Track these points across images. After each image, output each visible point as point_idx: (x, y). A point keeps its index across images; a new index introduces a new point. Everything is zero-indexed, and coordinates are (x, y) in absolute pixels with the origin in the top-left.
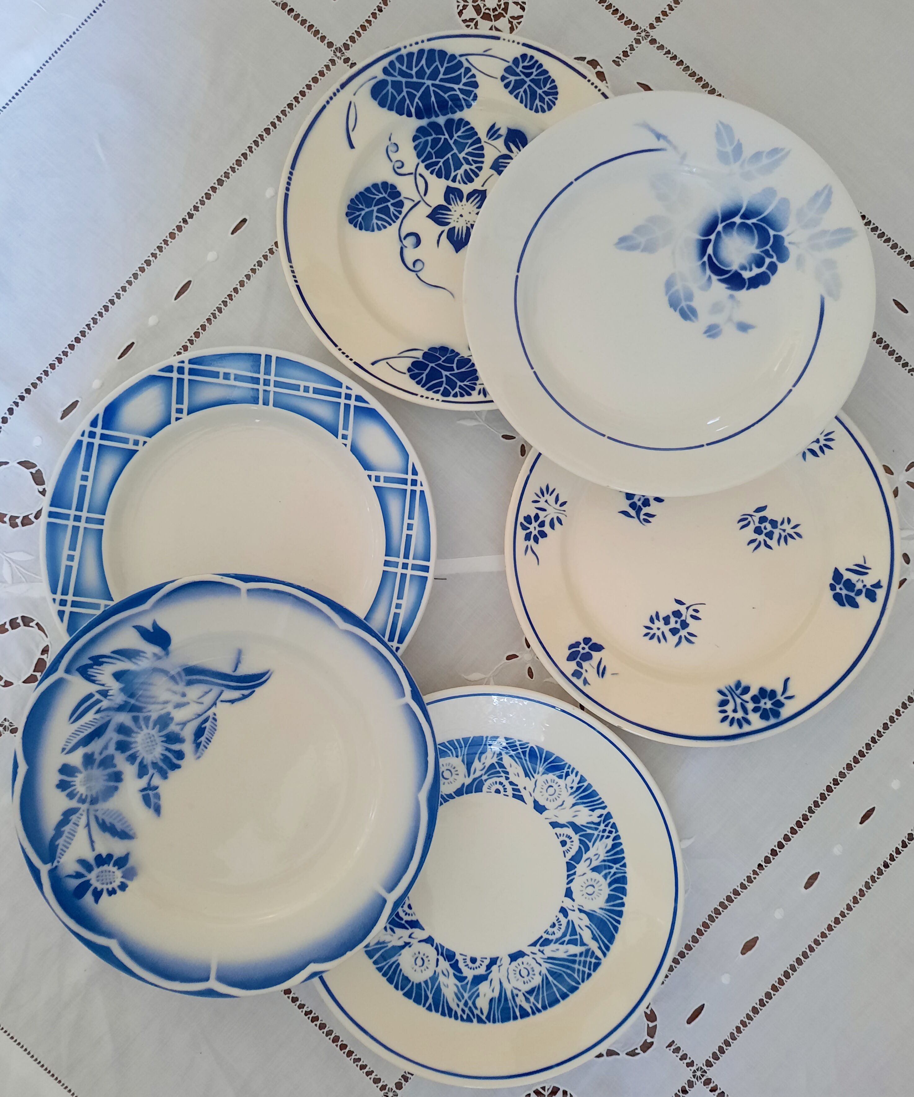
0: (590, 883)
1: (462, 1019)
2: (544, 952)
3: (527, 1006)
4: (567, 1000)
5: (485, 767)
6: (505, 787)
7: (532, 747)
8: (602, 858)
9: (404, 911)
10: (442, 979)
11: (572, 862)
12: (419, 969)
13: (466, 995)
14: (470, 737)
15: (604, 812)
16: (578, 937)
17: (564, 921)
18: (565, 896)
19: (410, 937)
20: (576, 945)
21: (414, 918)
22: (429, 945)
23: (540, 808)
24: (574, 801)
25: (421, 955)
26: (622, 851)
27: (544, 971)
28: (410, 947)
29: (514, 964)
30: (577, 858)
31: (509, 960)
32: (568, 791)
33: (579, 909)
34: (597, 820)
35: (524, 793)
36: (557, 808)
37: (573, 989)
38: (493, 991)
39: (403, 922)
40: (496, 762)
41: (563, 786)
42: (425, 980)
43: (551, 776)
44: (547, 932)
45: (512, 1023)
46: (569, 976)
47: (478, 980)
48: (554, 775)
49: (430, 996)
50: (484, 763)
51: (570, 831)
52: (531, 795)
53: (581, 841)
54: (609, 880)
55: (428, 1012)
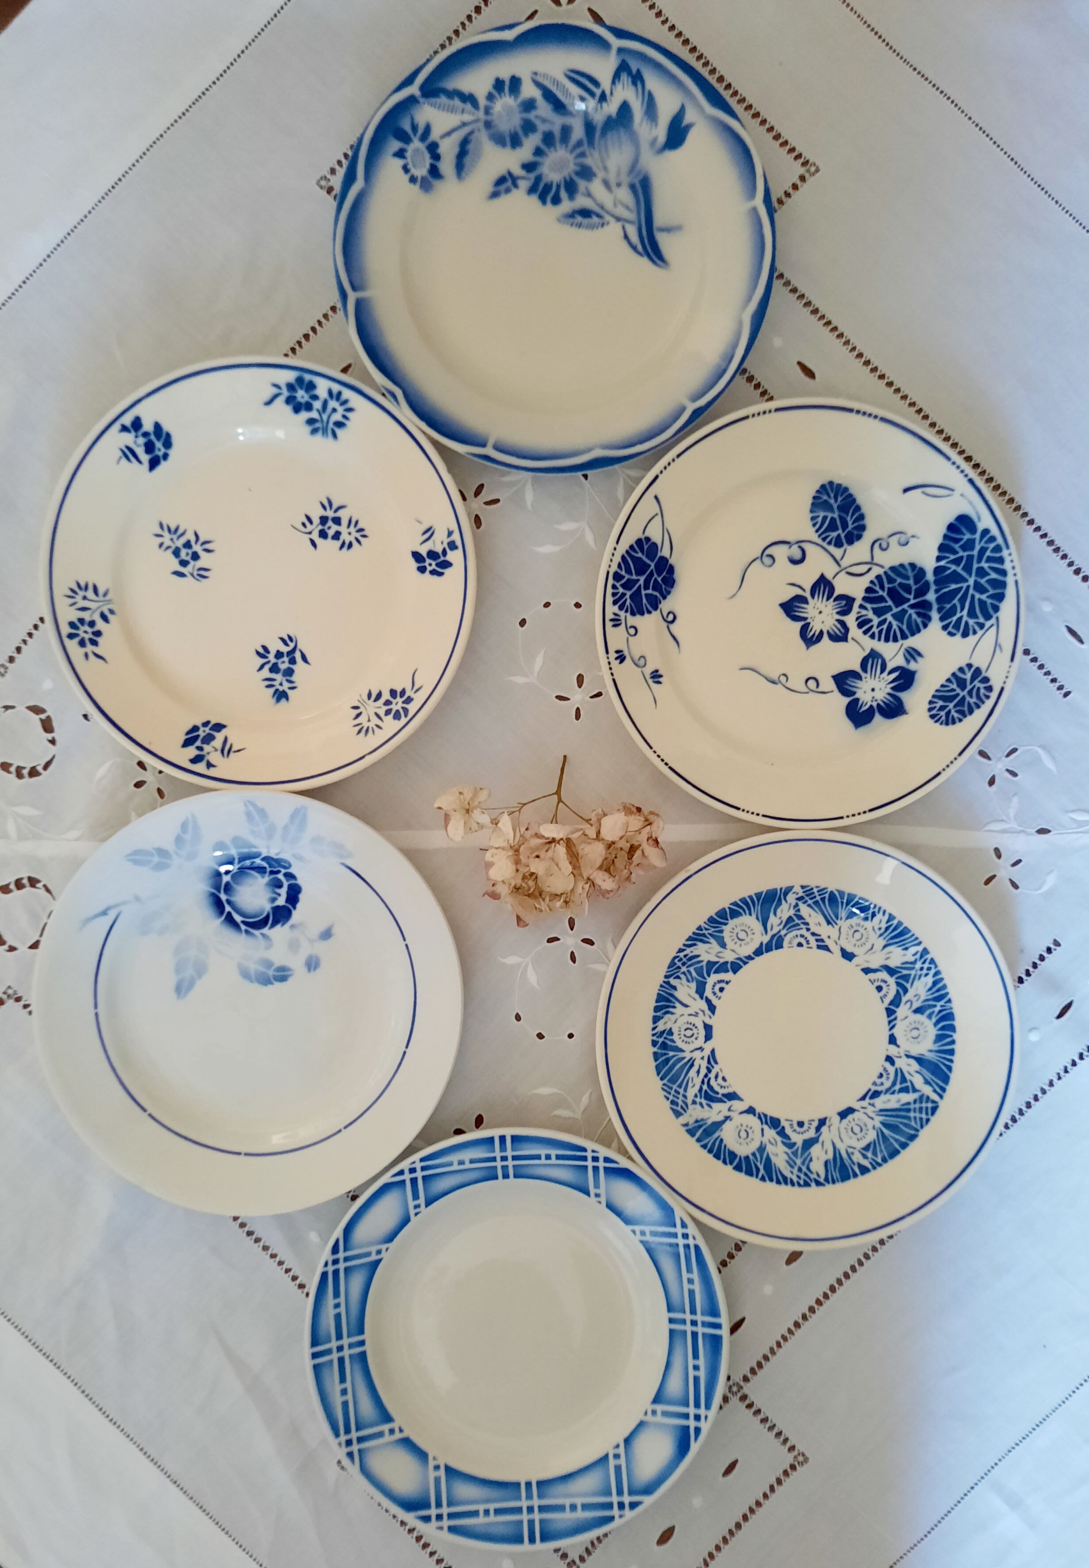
0: (913, 1026)
1: (799, 1185)
2: (875, 1104)
3: (866, 1163)
4: (908, 1149)
5: (782, 921)
6: (808, 939)
7: (832, 892)
8: (923, 997)
9: (719, 1085)
10: (770, 1149)
11: (892, 1007)
12: (744, 1142)
13: (799, 1162)
15: (920, 948)
16: (909, 1084)
17: (891, 1070)
18: (889, 1044)
19: (729, 1110)
20: (908, 1093)
21: (730, 1090)
22: (751, 1116)
23: (848, 956)
24: (884, 943)
25: (744, 1128)
26: (944, 987)
27: (878, 1125)
28: (731, 1120)
29: (845, 1121)
30: (896, 1001)
31: (838, 1118)
32: (876, 933)
33: (906, 1055)
34: (912, 959)
35: (829, 943)
36: (867, 952)
37: (913, 1137)
38: (826, 1152)
39: (720, 1096)
40: (795, 915)
41: (870, 929)
42: (752, 1151)
43: (855, 920)
44: (875, 1084)
45: (852, 1182)
46: (906, 1125)
47: (809, 1144)
48: (858, 918)
49: (761, 1167)
50: (780, 918)
51: (884, 975)
52: (836, 943)
53: (898, 984)
54: (934, 1019)
55: (762, 1183)
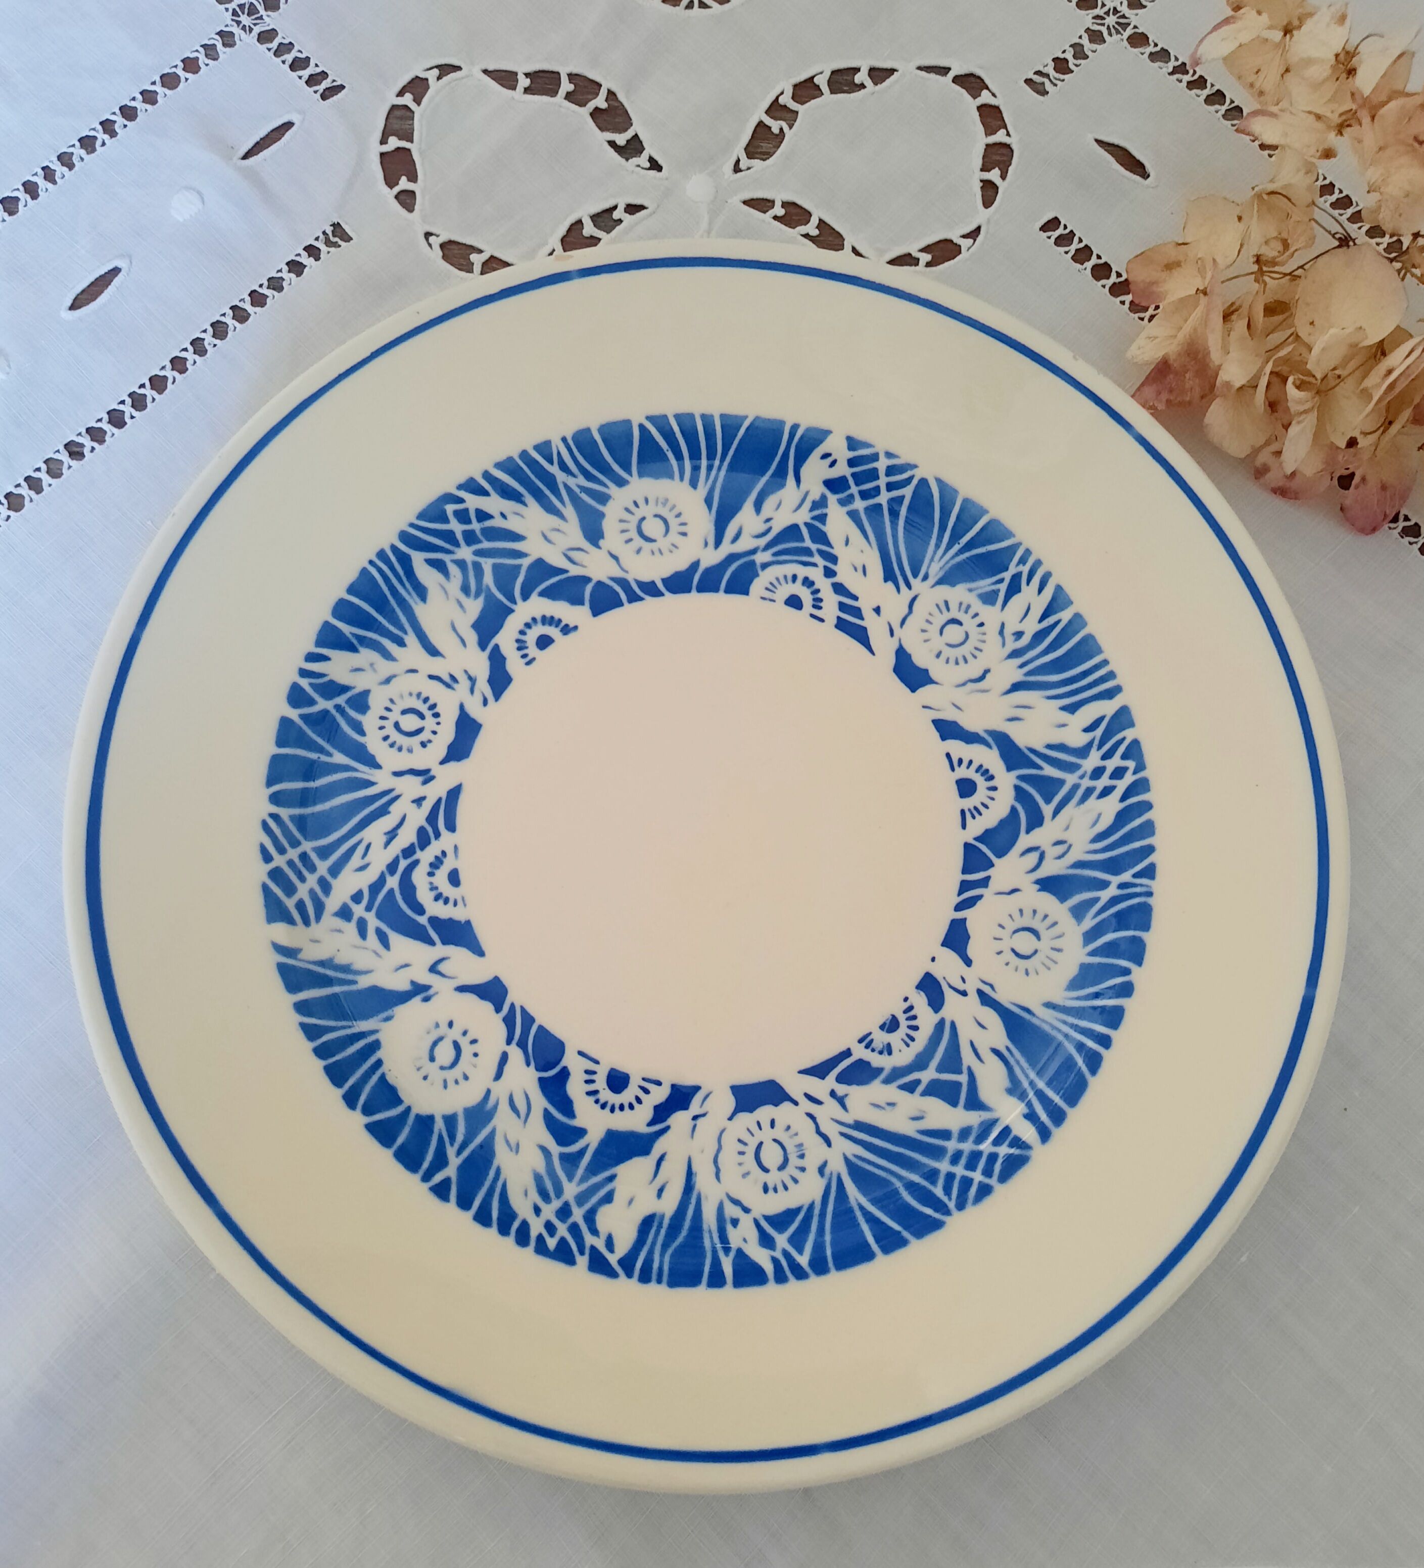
0: (1026, 922)
1: (541, 1249)
2: (847, 1102)
3: (762, 1257)
5: (769, 530)
6: (820, 595)
7: (923, 483)
8: (1076, 855)
9: (433, 888)
10: (504, 1121)
11: (983, 848)
12: (437, 1076)
13: (571, 1190)
14: (746, 417)
15: (1108, 708)
16: (963, 1078)
17: (927, 1019)
18: (943, 945)
19: (433, 969)
20: (954, 1104)
21: (458, 914)
22: (487, 1007)
23: (911, 674)
24: (1018, 676)
25: (455, 1034)
26: (1147, 830)
27: (837, 1166)
28: (427, 999)
29: (746, 1119)
30: (1000, 839)
31: (730, 1102)
32: (1004, 644)
33: (980, 992)
34: (1078, 739)
35: (874, 626)
36: (964, 684)
37: (924, 1226)
38: (660, 1192)
39: (423, 920)
40: (806, 524)
41: (992, 628)
42: (449, 1111)
43: (959, 593)
44: (866, 1040)
45: (698, 1296)
46: (916, 1189)
47: (621, 1147)
48: (970, 590)
49: (454, 1162)
50: (768, 520)
51: (991, 758)
52: (892, 634)
53: (1020, 793)
54: (1089, 922)
55: (433, 1201)
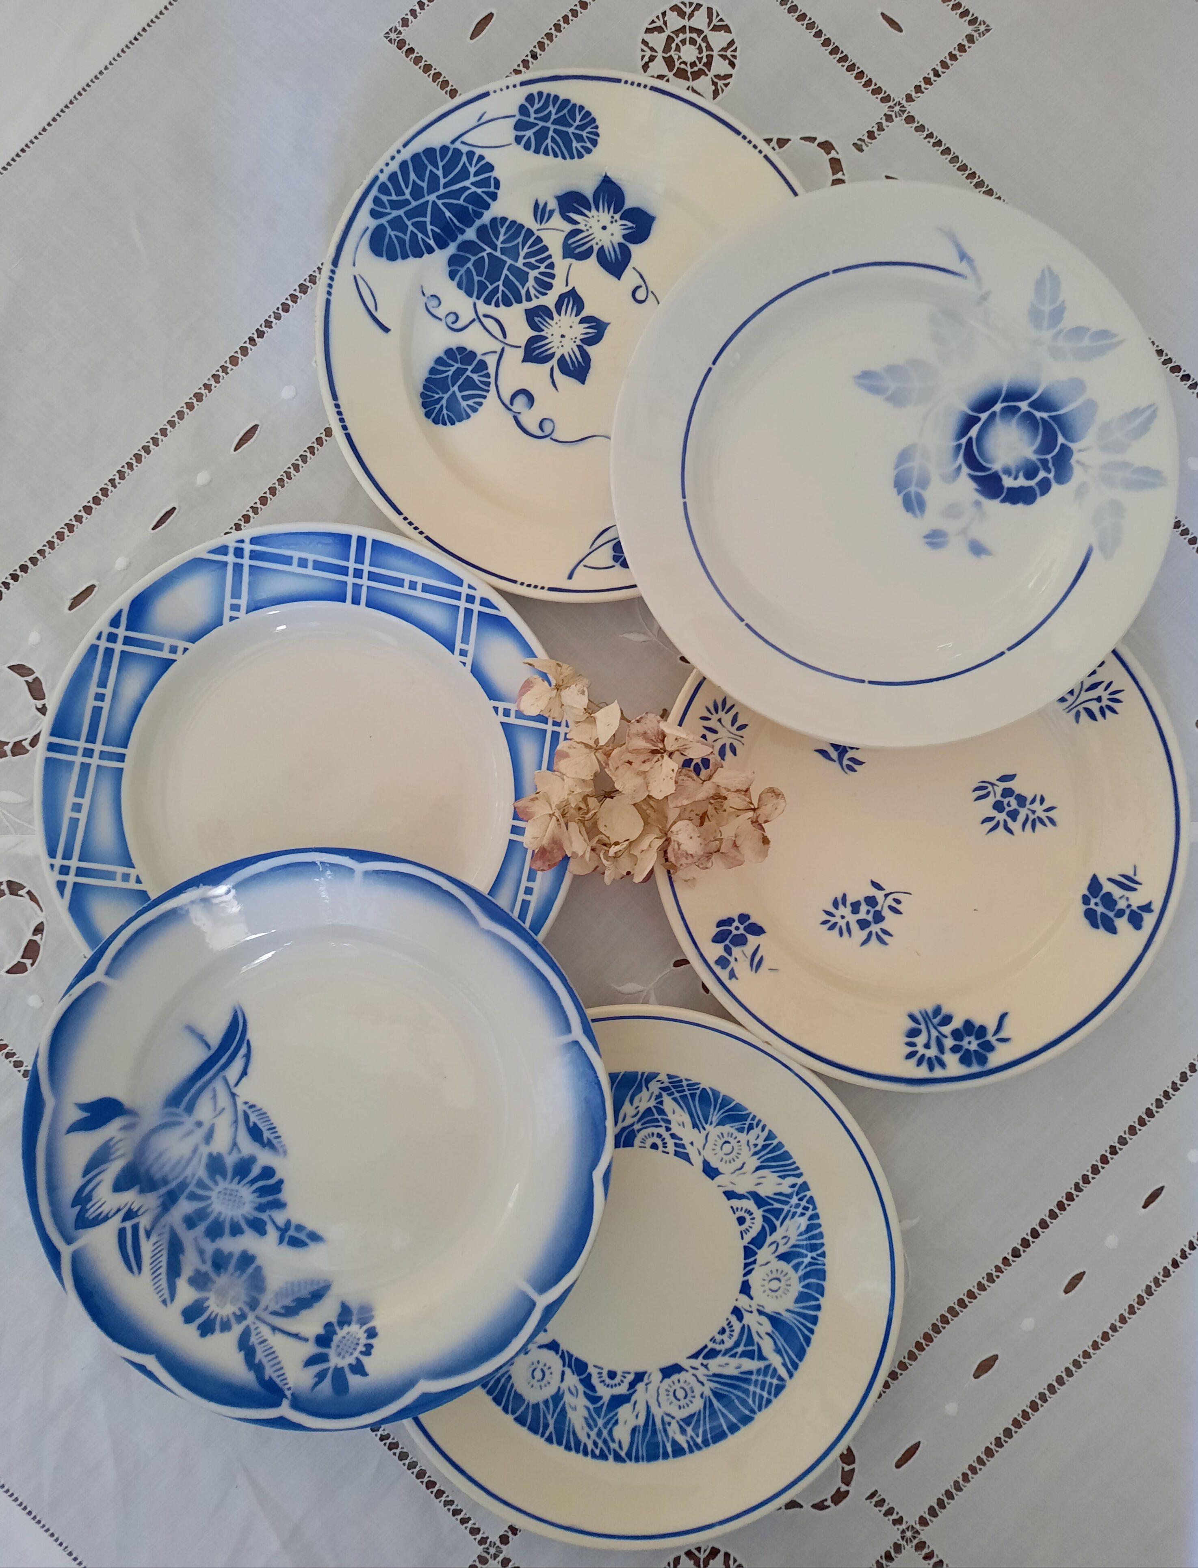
0: (775, 1275)
1: (594, 1456)
2: (709, 1366)
3: (682, 1440)
4: (738, 1434)
5: (638, 1112)
6: (665, 1141)
7: (704, 1089)
8: (792, 1242)
10: (568, 1398)
11: (752, 1246)
12: (537, 1384)
13: (600, 1422)
14: (620, 1073)
15: (799, 1181)
17: (737, 1326)
18: (740, 1293)
20: (753, 1359)
22: (552, 1353)
23: (711, 1172)
24: (758, 1163)
25: (541, 1366)
26: (821, 1236)
27: (708, 1393)
28: (526, 1353)
29: (667, 1381)
30: (759, 1241)
31: (660, 1376)
32: (750, 1150)
33: (758, 1310)
34: (788, 1191)
35: (691, 1151)
36: (734, 1172)
37: (746, 1420)
38: (637, 1416)
40: (654, 1107)
41: (744, 1143)
42: (545, 1398)
43: (727, 1129)
44: (713, 1340)
45: (660, 1464)
46: (741, 1401)
47: (618, 1401)
48: (732, 1127)
49: (551, 1422)
50: (637, 1108)
51: (750, 1204)
52: (700, 1154)
53: (765, 1218)
54: (801, 1272)
55: (547, 1445)
